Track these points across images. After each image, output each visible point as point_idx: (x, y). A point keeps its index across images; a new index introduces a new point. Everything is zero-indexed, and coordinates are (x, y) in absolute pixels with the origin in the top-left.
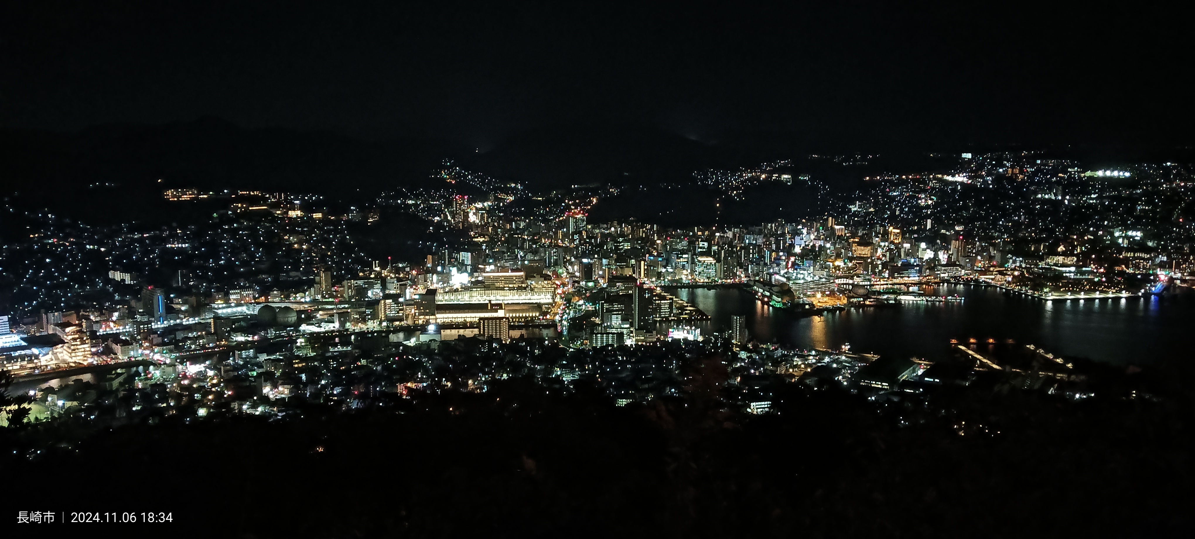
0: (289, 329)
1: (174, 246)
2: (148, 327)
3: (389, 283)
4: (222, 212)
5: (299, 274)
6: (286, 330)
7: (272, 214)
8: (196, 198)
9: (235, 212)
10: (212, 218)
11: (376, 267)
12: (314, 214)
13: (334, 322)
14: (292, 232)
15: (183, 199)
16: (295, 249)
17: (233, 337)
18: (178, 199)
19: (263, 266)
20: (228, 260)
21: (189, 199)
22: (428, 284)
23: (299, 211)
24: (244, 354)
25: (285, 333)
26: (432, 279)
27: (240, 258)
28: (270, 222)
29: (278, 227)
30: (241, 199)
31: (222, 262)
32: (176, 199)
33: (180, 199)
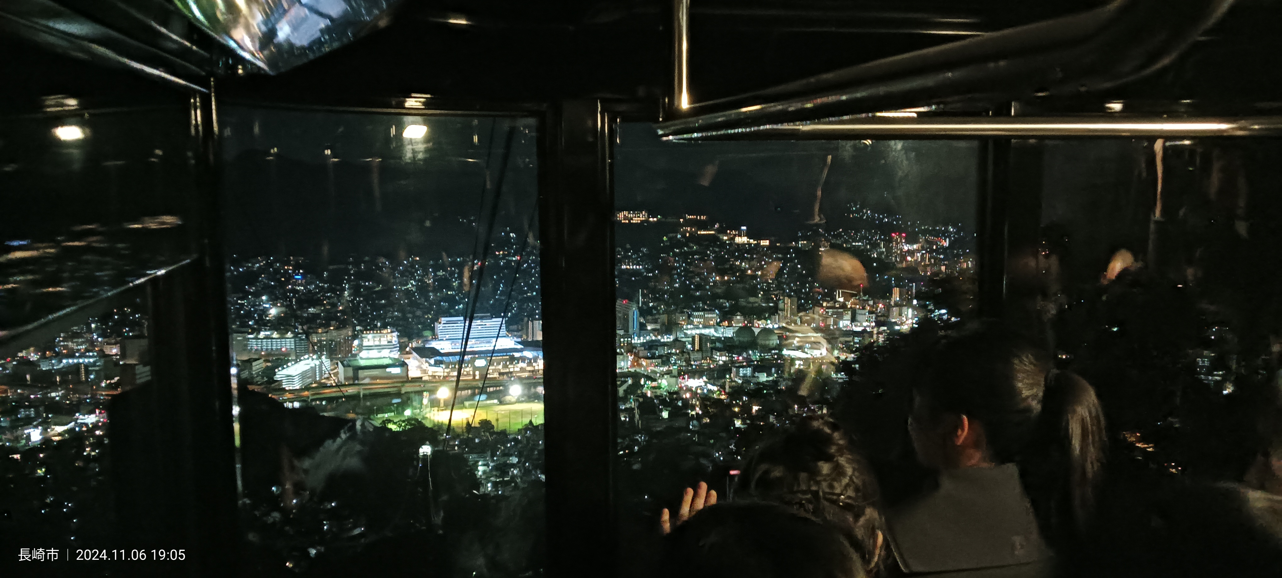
0: (773, 352)
1: (628, 267)
2: (628, 341)
3: (860, 314)
4: (671, 235)
5: (757, 300)
6: (771, 353)
7: (718, 239)
8: (647, 221)
9: (684, 236)
10: (663, 242)
11: (839, 297)
12: (762, 241)
13: (820, 349)
14: (743, 259)
15: (634, 222)
16: (749, 275)
17: (716, 357)
18: (629, 221)
19: (719, 291)
20: (683, 284)
21: (639, 222)
22: (903, 318)
23: (746, 238)
24: (741, 372)
25: (769, 356)
26: (907, 313)
27: (694, 281)
28: (718, 246)
29: (728, 252)
30: (688, 223)
31: (677, 285)
32: (627, 221)
33: (632, 221)
